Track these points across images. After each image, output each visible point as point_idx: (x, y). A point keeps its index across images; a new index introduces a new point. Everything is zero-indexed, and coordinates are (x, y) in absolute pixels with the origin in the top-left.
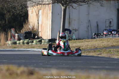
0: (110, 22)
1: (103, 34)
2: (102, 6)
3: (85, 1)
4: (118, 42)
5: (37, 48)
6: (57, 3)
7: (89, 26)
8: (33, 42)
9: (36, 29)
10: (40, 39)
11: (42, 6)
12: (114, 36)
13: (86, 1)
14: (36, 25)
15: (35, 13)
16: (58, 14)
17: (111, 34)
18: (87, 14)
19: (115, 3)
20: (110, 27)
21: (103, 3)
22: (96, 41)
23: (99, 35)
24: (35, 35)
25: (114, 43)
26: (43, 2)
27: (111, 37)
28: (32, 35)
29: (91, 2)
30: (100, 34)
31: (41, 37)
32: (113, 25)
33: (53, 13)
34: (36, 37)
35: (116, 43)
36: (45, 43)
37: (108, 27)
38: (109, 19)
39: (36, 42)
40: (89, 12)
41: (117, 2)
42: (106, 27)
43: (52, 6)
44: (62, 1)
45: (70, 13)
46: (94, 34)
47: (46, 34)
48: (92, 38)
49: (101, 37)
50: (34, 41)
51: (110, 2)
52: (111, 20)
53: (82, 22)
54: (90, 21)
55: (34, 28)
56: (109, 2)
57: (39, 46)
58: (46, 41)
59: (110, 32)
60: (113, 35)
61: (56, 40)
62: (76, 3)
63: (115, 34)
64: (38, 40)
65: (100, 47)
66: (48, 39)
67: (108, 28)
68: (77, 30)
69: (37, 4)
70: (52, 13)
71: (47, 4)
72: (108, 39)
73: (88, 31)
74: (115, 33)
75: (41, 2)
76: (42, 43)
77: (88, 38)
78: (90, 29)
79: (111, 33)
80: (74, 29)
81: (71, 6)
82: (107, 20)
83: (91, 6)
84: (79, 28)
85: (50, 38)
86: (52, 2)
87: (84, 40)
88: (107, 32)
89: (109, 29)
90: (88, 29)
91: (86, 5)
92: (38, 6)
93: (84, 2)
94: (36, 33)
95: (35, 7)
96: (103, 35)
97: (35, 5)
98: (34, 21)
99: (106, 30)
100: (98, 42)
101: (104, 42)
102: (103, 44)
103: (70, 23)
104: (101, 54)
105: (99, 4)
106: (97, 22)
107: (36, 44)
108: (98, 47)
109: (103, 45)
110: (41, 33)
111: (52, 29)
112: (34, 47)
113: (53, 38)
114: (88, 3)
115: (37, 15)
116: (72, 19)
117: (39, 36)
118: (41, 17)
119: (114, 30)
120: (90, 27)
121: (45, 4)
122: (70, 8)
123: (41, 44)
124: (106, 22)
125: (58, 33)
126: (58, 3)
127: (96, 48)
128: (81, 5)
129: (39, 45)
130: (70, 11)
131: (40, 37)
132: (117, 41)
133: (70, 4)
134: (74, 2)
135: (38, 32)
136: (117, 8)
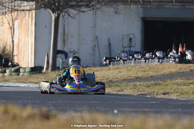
0: (131, 39)
1: (119, 58)
2: (116, 13)
3: (90, 5)
4: (145, 71)
5: (13, 81)
6: (43, 9)
7: (95, 46)
8: (5, 72)
9: (10, 51)
10: (16, 68)
11: (19, 13)
12: (138, 62)
13: (92, 5)
14: (8, 44)
15: (6, 25)
16: (46, 26)
17: (132, 59)
18: (92, 26)
19: (138, 9)
20: (130, 47)
21: (120, 8)
22: (109, 69)
23: (113, 60)
24: (7, 61)
25: (139, 73)
26: (20, 6)
27: (133, 64)
28: (3, 60)
29: (98, 6)
30: (115, 59)
31: (18, 65)
32: (135, 44)
33: (37, 25)
34: (10, 64)
35: (142, 73)
36: (26, 74)
37: (127, 47)
38: (128, 35)
39: (11, 71)
40: (95, 22)
41: (142, 7)
42: (123, 47)
43: (36, 13)
44: (52, 6)
45: (64, 25)
46: (105, 58)
47: (25, 58)
48: (102, 65)
49: (117, 64)
50: (8, 71)
51: (130, 7)
52: (131, 36)
53: (84, 39)
54: (97, 37)
55: (6, 49)
56: (128, 6)
57: (16, 79)
58: (26, 71)
59: (130, 56)
60: (137, 60)
61: (43, 68)
62: (75, 8)
63: (139, 59)
64: (13, 69)
65: (117, 80)
66: (30, 66)
67: (127, 49)
68: (77, 52)
69: (10, 9)
70: (35, 24)
71: (27, 10)
72: (127, 67)
73: (94, 53)
74: (140, 57)
75: (16, 7)
76: (21, 74)
77: (94, 65)
78: (97, 51)
79: (133, 57)
80: (72, 50)
81: (66, 14)
82: (125, 35)
83: (99, 13)
84: (79, 50)
85: (33, 66)
86: (36, 7)
87: (89, 68)
88: (126, 55)
89: (129, 51)
90: (95, 51)
91: (92, 12)
92: (13, 14)
93: (87, 6)
94: (10, 58)
95: (7, 16)
96: (120, 60)
97: (7, 13)
98: (6, 38)
99: (123, 52)
100: (112, 71)
101: (121, 72)
102: (122, 74)
103: (64, 41)
104: (122, 91)
105: (112, 9)
106: (109, 39)
107: (11, 75)
108: (113, 80)
109: (120, 77)
110: (18, 57)
111: (36, 51)
112: (9, 80)
113: (37, 65)
114: (93, 8)
115: (11, 28)
116: (68, 34)
117: (14, 63)
118: (18, 31)
119: (137, 53)
120: (97, 48)
121: (23, 10)
122: (65, 17)
123: (18, 75)
124: (123, 39)
125: (46, 58)
126: (45, 9)
127: (110, 81)
128: (84, 12)
129: (16, 77)
130: (65, 22)
131: (16, 64)
132: (143, 69)
133: (65, 10)
134: (72, 7)
135: (13, 56)
136: (141, 16)
